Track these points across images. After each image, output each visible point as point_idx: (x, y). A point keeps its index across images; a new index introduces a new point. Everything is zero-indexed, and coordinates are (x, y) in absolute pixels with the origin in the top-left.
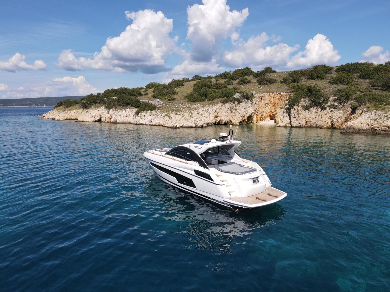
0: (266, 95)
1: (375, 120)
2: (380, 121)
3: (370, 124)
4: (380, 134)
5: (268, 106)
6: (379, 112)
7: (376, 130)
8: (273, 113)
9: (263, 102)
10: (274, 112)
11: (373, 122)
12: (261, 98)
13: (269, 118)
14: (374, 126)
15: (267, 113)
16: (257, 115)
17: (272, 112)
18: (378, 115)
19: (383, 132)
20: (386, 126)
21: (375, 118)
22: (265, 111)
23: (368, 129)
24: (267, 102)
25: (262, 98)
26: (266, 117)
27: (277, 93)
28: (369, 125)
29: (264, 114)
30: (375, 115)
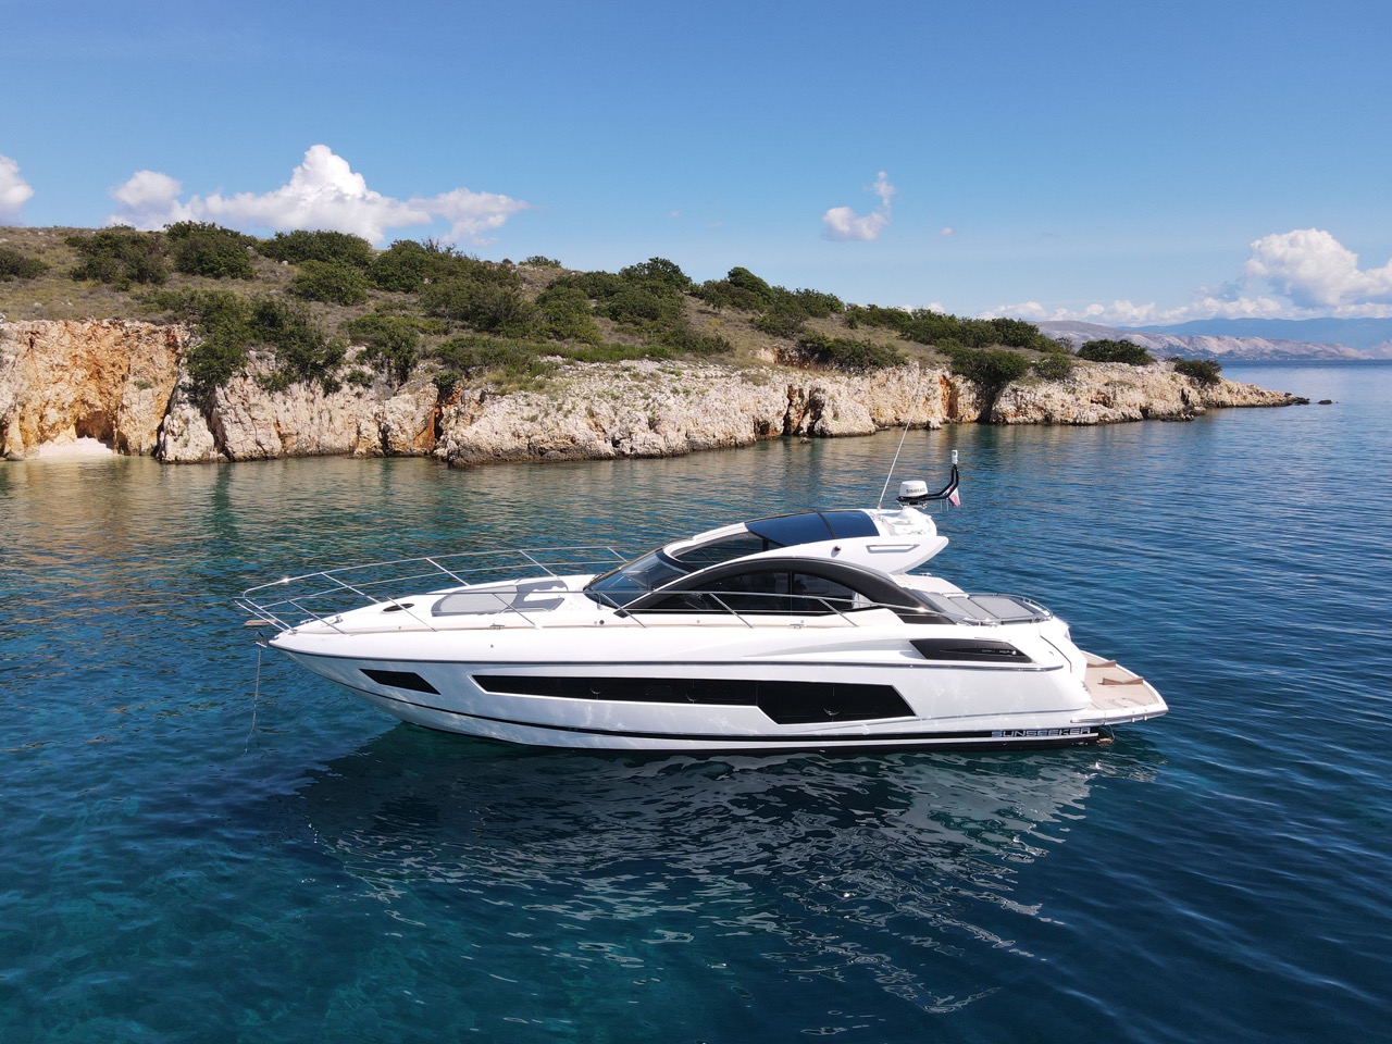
0: (54, 329)
1: (533, 419)
2: (548, 422)
3: (522, 433)
4: (557, 462)
5: (67, 376)
6: (534, 397)
7: (542, 452)
8: (91, 406)
9: (42, 362)
10: (99, 403)
11: (528, 426)
12: (28, 341)
13: (72, 429)
14: (535, 437)
15: (66, 406)
16: (22, 419)
17: (84, 402)
18: (537, 405)
19: (563, 456)
20: (566, 437)
21: (531, 415)
22: (54, 398)
23: (520, 450)
24: (58, 360)
25: (32, 343)
26: (59, 426)
27: (100, 320)
28: (519, 437)
29: (53, 415)
30: (529, 405)
